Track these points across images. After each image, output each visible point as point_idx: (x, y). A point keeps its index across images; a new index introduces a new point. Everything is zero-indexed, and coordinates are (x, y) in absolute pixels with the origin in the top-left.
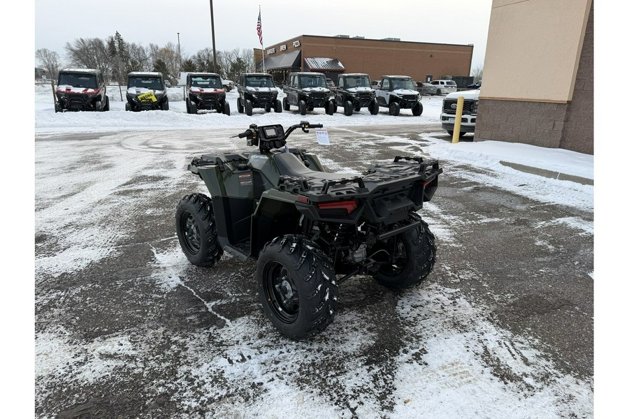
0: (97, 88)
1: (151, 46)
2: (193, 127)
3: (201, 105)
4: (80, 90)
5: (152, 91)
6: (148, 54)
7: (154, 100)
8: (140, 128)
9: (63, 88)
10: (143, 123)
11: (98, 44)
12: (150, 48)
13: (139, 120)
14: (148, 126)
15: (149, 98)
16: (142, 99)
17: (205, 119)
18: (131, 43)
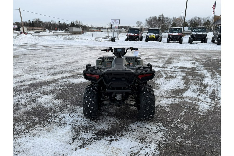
0: (138, 34)
1: (173, 17)
2: (164, 48)
3: (171, 40)
4: (133, 34)
5: (154, 34)
6: (171, 20)
7: (154, 37)
8: (146, 47)
9: (129, 34)
10: (147, 46)
11: (155, 18)
12: (173, 18)
13: (146, 44)
14: (149, 47)
15: (153, 37)
16: (150, 37)
17: (170, 45)
18: (166, 17)
